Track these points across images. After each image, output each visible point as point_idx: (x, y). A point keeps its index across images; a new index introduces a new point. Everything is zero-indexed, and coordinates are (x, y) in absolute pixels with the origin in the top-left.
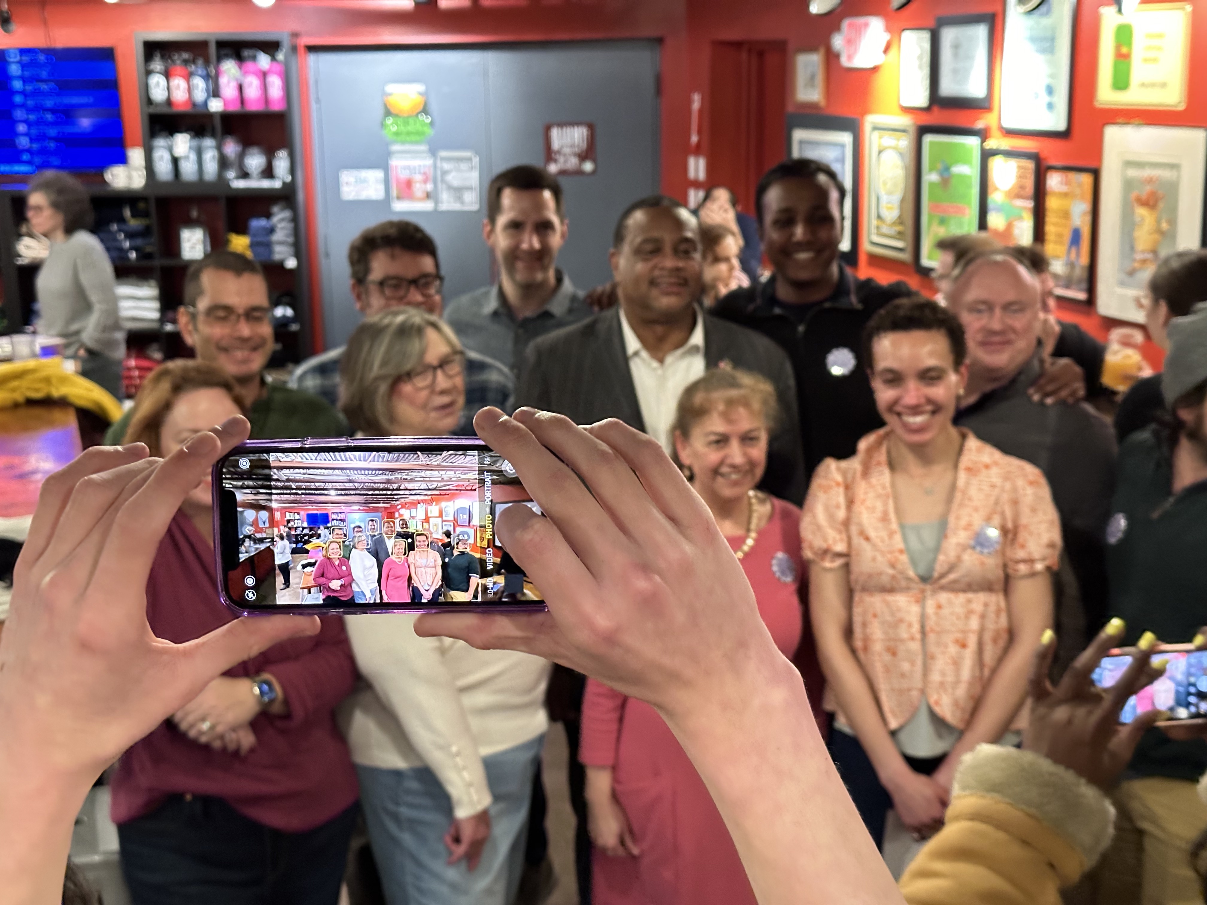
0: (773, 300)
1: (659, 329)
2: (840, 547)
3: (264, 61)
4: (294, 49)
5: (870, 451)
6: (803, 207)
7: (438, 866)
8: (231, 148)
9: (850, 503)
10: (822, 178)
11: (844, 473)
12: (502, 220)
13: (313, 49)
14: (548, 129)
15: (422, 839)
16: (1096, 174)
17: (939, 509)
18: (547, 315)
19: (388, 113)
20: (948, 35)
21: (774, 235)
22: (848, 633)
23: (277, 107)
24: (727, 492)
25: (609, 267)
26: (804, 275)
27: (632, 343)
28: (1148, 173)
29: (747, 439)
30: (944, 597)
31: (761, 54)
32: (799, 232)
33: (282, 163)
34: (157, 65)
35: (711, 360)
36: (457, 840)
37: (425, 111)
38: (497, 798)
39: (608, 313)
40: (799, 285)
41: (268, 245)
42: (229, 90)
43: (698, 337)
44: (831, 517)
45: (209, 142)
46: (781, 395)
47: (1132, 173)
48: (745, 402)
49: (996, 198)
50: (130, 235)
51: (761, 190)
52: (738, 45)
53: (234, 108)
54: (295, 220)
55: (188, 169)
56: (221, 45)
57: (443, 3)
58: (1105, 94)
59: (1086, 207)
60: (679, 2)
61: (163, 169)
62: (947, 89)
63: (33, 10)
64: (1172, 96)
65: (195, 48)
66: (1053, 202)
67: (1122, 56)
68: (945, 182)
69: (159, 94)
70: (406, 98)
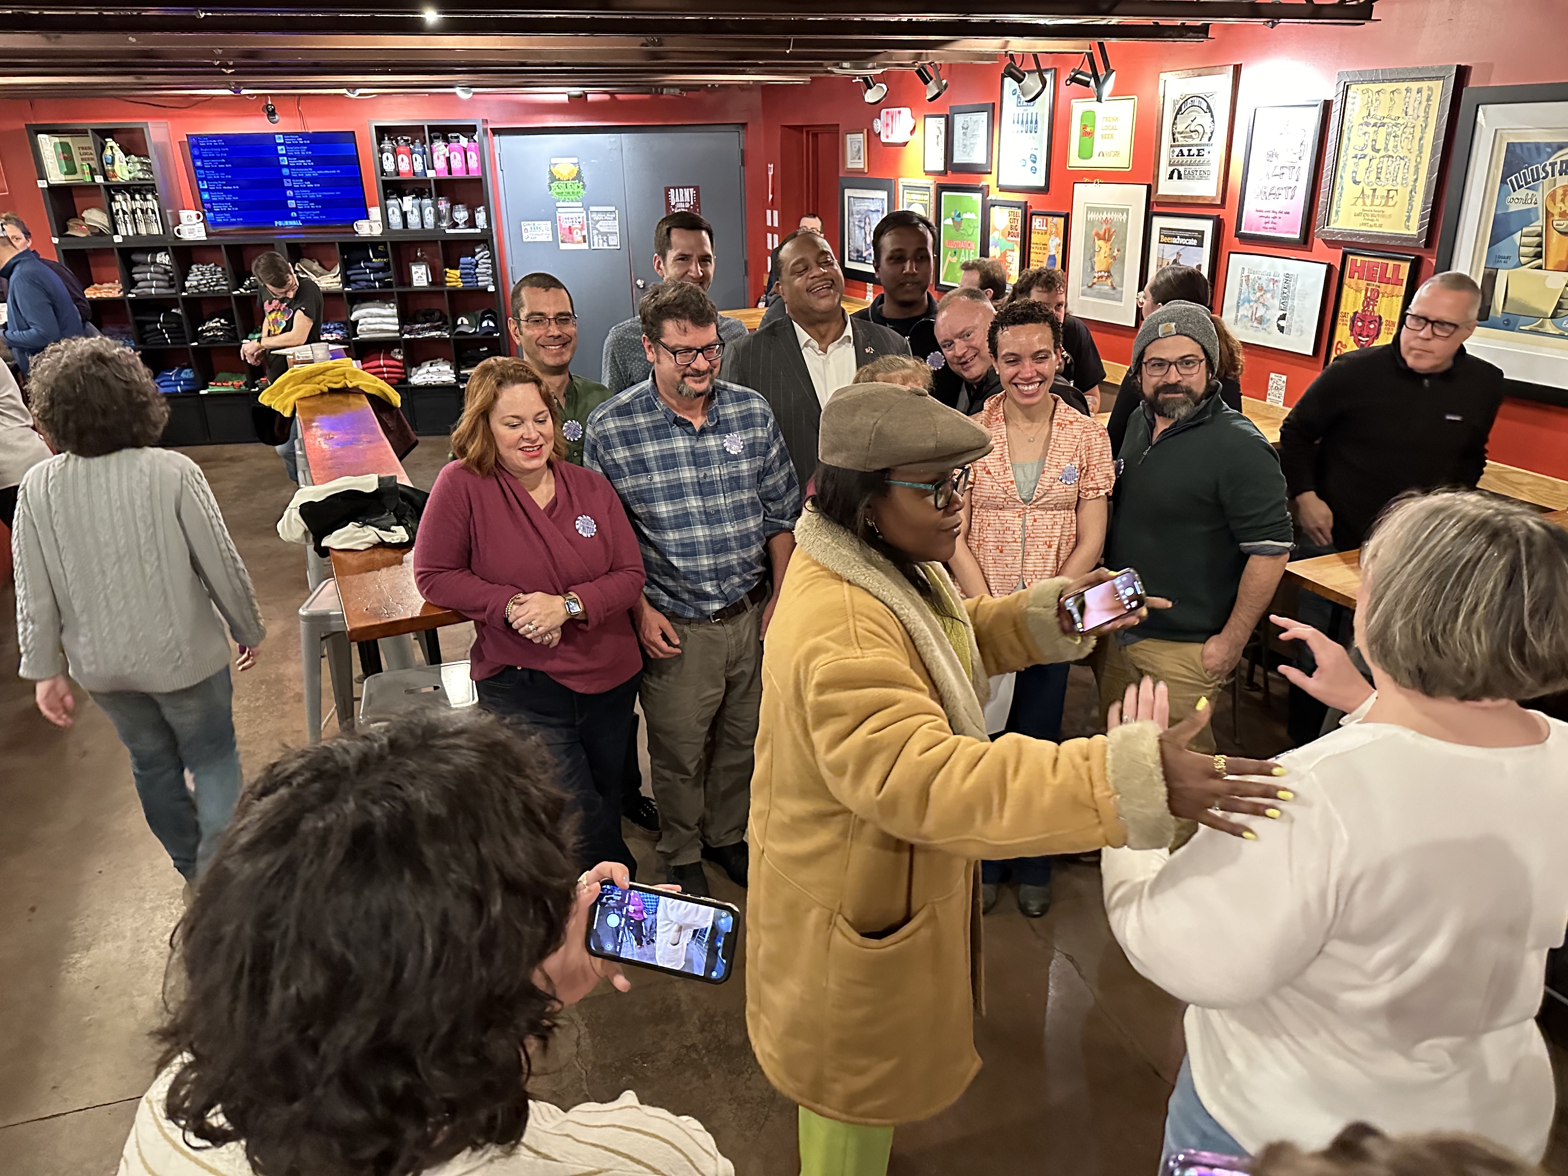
1: (821, 328)
3: (464, 141)
4: (485, 131)
6: (911, 249)
8: (443, 205)
12: (671, 254)
13: (496, 132)
14: (667, 190)
16: (1067, 218)
17: (1039, 452)
19: (553, 178)
20: (959, 120)
23: (475, 174)
26: (907, 298)
28: (1103, 216)
30: (1038, 513)
32: (908, 266)
33: (481, 218)
34: (387, 145)
37: (579, 177)
41: (474, 276)
42: (440, 164)
43: (849, 331)
45: (427, 201)
47: (1092, 216)
49: (994, 236)
50: (375, 270)
52: (799, 128)
53: (445, 175)
54: (492, 257)
55: (414, 221)
56: (432, 129)
57: (590, 97)
58: (1075, 161)
59: (1059, 241)
60: (757, 98)
61: (396, 220)
62: (958, 158)
63: (292, 104)
64: (1123, 160)
65: (413, 132)
66: (1035, 238)
67: (1087, 133)
68: (957, 225)
69: (389, 166)
70: (565, 168)
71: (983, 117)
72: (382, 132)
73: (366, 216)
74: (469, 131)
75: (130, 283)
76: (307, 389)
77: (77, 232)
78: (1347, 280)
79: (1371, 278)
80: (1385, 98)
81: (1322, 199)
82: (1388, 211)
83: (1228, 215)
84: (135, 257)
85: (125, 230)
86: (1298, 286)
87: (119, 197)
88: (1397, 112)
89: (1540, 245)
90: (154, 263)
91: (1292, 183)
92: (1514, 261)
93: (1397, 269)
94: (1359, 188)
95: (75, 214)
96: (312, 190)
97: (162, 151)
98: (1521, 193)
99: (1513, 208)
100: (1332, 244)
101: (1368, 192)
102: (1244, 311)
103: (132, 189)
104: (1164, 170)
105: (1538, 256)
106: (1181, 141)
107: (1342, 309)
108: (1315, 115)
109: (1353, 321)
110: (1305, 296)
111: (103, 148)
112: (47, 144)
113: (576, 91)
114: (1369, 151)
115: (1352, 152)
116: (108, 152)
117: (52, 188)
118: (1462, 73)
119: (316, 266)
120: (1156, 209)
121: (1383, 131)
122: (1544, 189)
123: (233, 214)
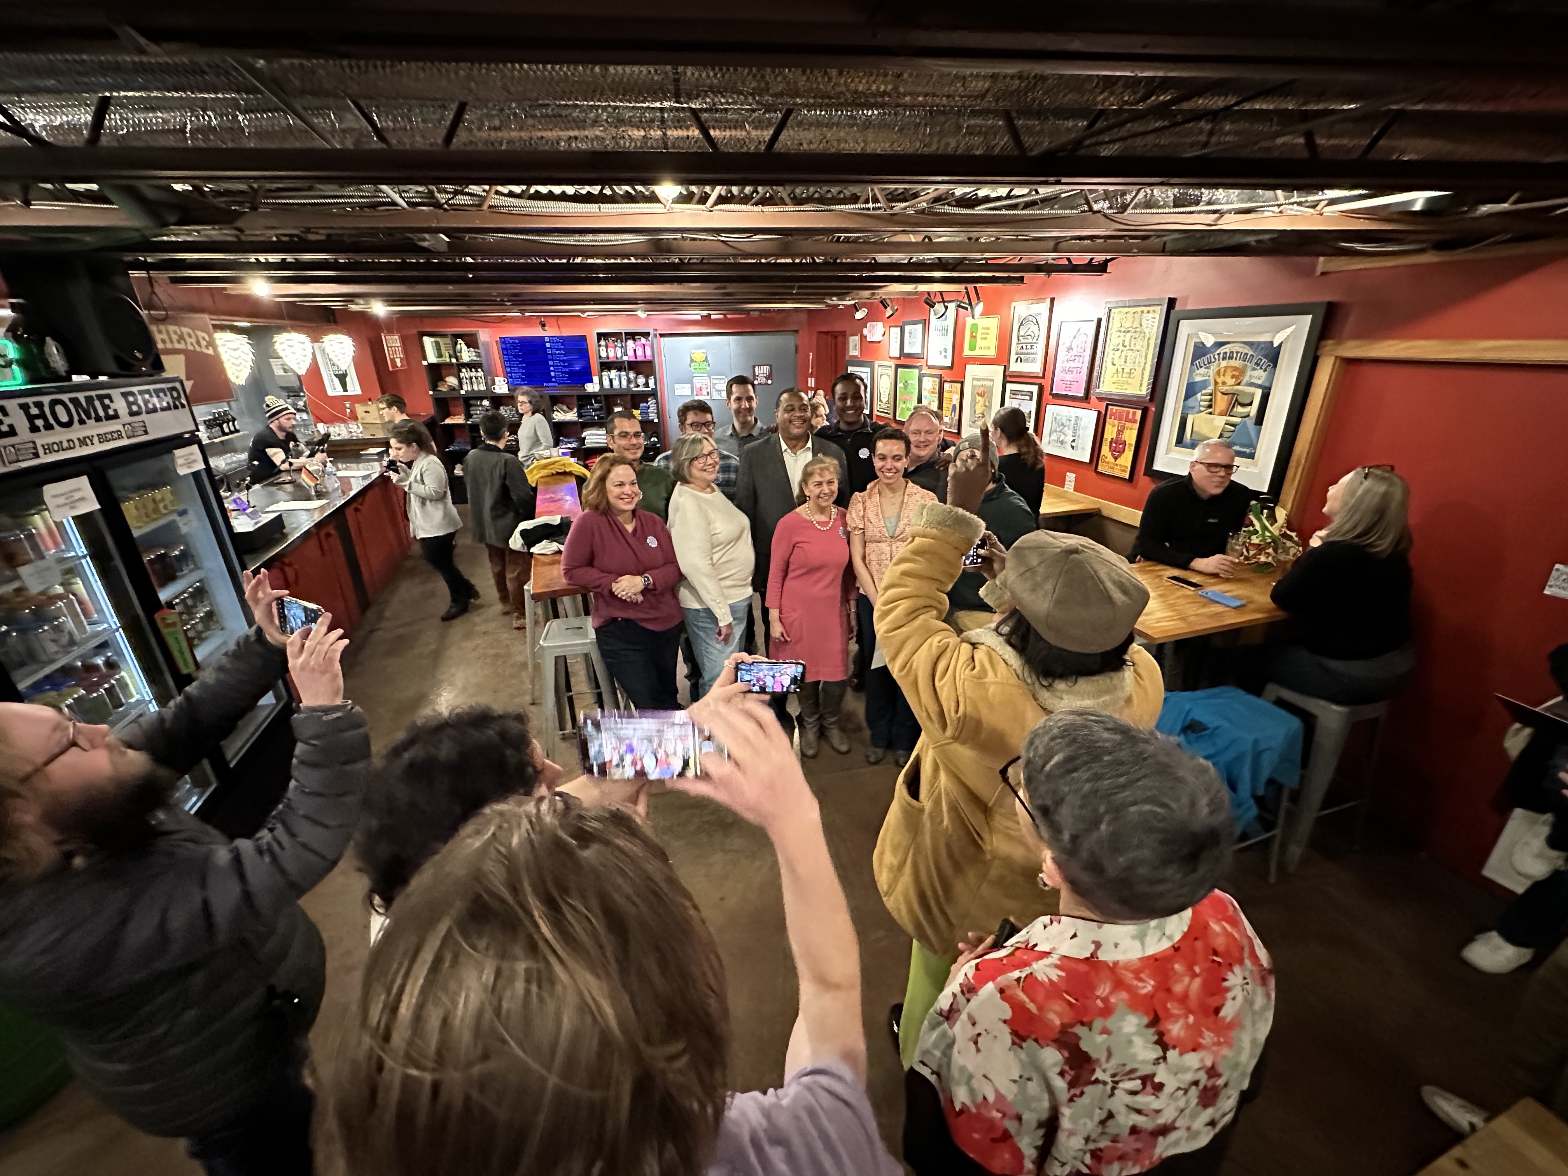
0: (839, 430)
1: (794, 442)
2: (861, 526)
3: (643, 340)
4: (655, 335)
5: (871, 489)
6: (851, 392)
7: (712, 643)
8: (632, 375)
9: (865, 509)
10: (858, 381)
11: (863, 497)
12: (733, 397)
13: (662, 335)
14: (754, 367)
15: (708, 635)
16: (962, 383)
17: (897, 511)
18: (751, 435)
19: (692, 361)
20: (907, 328)
21: (839, 404)
22: (864, 558)
23: (649, 358)
24: (824, 504)
25: (775, 417)
26: (850, 420)
27: (784, 446)
28: (981, 383)
29: (830, 482)
30: (899, 543)
31: (836, 337)
32: (849, 402)
33: (651, 382)
34: (603, 343)
35: (815, 454)
36: (720, 634)
37: (706, 360)
38: (734, 619)
39: (775, 435)
40: (849, 424)
41: (647, 413)
42: (630, 353)
43: (809, 444)
44: (858, 515)
45: (623, 373)
46: (841, 466)
47: (976, 383)
48: (827, 469)
49: (924, 393)
50: (595, 410)
51: (835, 385)
52: (827, 333)
53: (633, 359)
54: (657, 403)
55: (616, 384)
56: (626, 334)
57: (713, 317)
58: (967, 352)
59: (958, 396)
60: (804, 317)
61: (606, 384)
62: (906, 351)
63: (554, 321)
64: (992, 352)
65: (617, 335)
66: (946, 395)
67: (973, 337)
68: (906, 387)
69: (603, 354)
70: (699, 356)
71: (919, 327)
72: (600, 336)
73: (591, 381)
74: (646, 335)
75: (469, 416)
76: (544, 472)
77: (443, 388)
78: (1108, 420)
79: (1120, 419)
80: (1130, 316)
81: (1095, 374)
82: (1130, 380)
83: (1046, 383)
84: (472, 402)
85: (466, 387)
86: (1082, 423)
87: (464, 370)
88: (1136, 324)
89: (1211, 400)
90: (481, 405)
91: (1080, 365)
92: (1196, 409)
93: (1134, 413)
94: (1115, 368)
95: (442, 379)
96: (564, 367)
97: (486, 345)
98: (1202, 370)
99: (1198, 379)
100: (1101, 399)
101: (1120, 370)
102: (1054, 437)
103: (471, 366)
104: (1013, 357)
105: (1210, 406)
106: (1022, 341)
107: (1105, 436)
108: (1094, 325)
109: (1111, 443)
110: (1085, 428)
111: (456, 343)
112: (428, 341)
113: (705, 313)
114: (1121, 347)
115: (1112, 347)
116: (458, 346)
117: (431, 366)
118: (1172, 302)
119: (565, 408)
120: (1009, 379)
121: (1128, 335)
122: (1214, 368)
123: (523, 380)
